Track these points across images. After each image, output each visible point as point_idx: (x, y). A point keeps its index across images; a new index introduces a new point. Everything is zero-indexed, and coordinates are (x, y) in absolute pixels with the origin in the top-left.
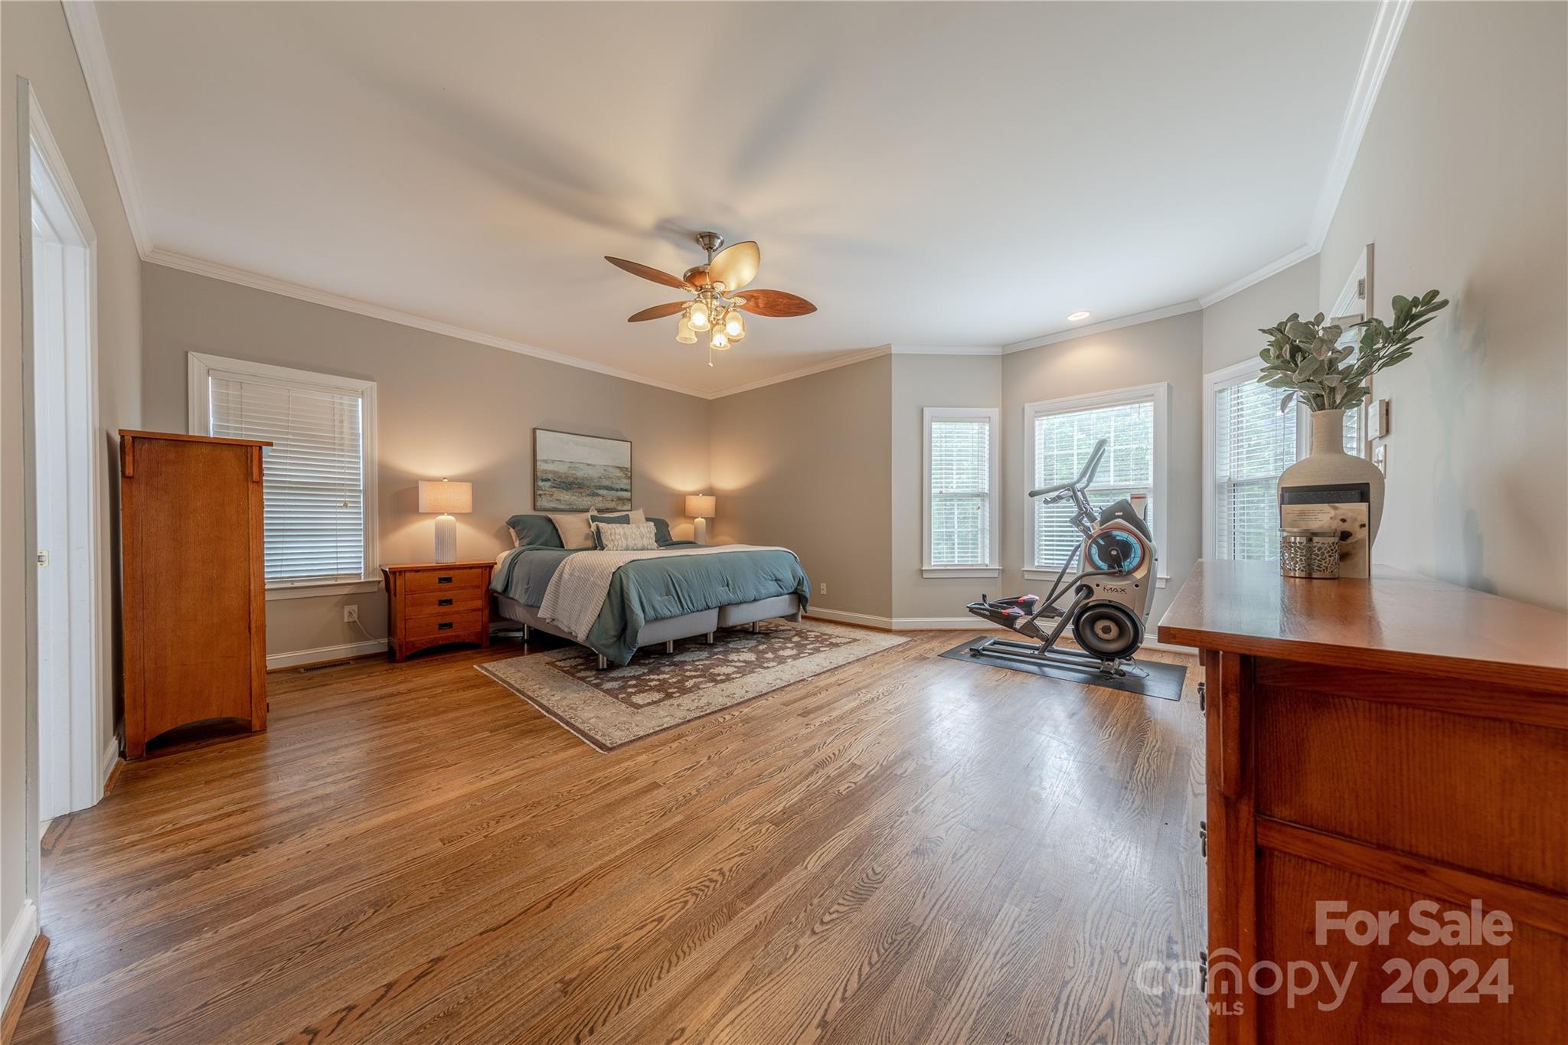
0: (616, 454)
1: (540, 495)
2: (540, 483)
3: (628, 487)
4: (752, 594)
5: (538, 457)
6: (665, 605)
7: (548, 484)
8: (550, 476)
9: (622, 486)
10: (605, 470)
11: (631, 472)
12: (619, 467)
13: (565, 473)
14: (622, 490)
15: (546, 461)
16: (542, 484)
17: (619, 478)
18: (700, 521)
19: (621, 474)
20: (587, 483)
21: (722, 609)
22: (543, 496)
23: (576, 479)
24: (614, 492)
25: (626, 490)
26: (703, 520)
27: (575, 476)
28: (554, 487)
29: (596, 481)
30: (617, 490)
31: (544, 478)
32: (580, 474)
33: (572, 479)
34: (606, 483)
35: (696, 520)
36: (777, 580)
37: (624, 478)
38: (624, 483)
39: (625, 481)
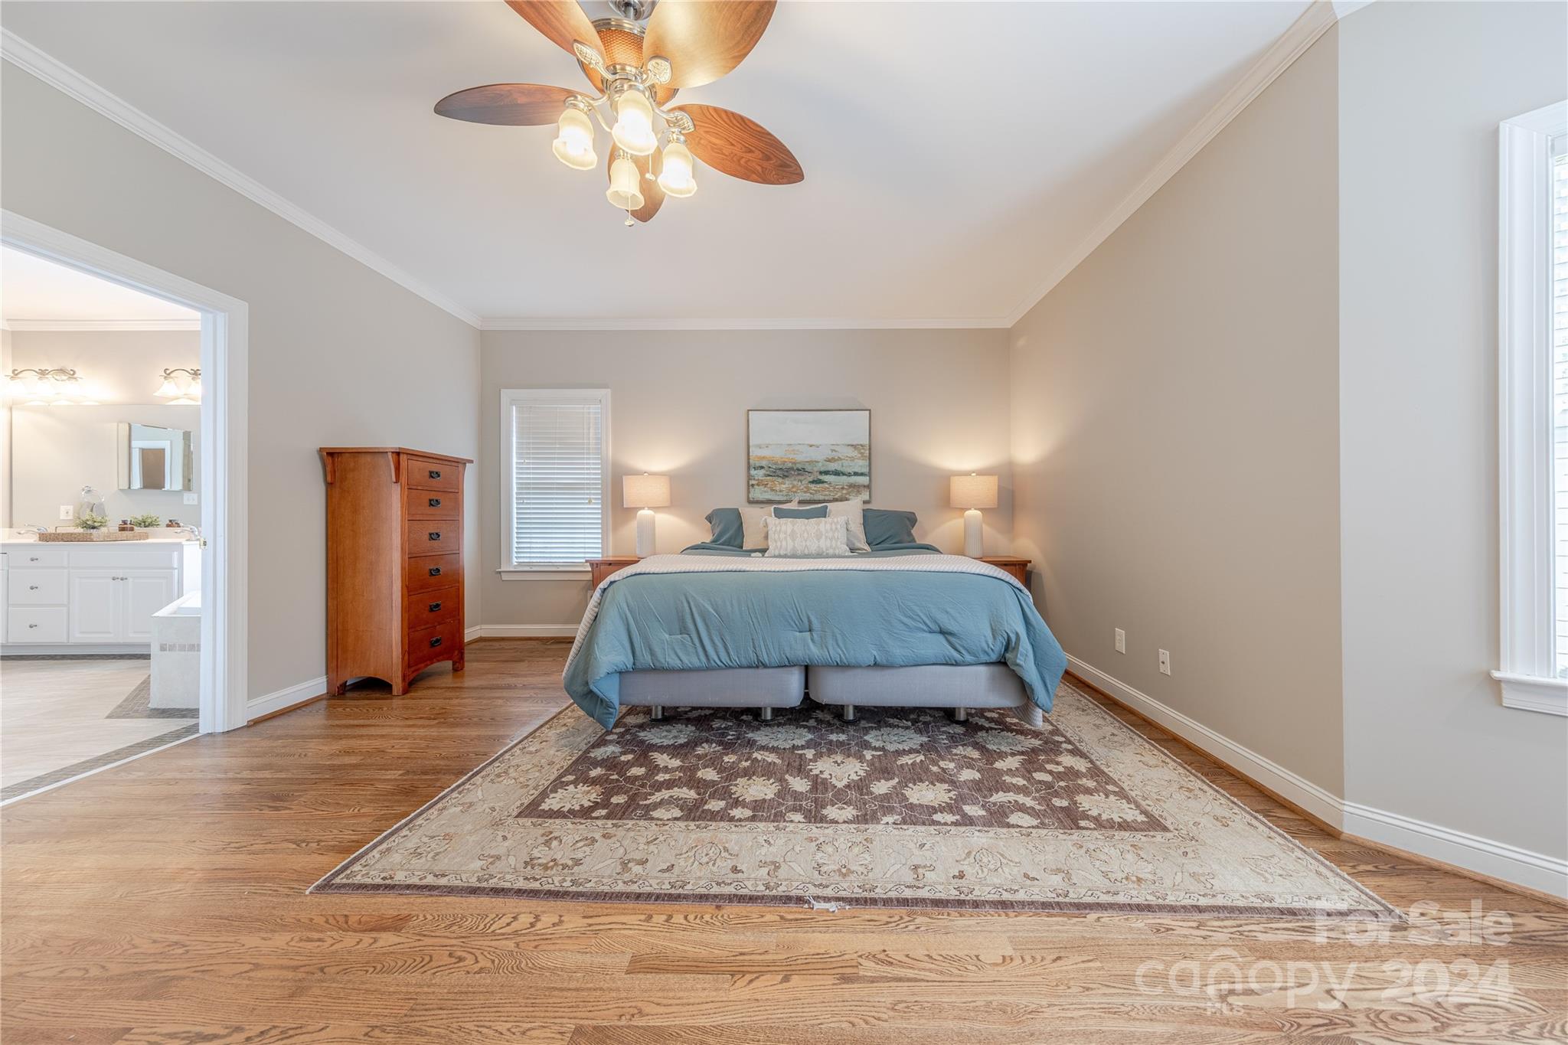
0: (851, 428)
1: (753, 485)
2: (753, 472)
3: (866, 470)
4: (868, 652)
5: (751, 444)
6: (674, 649)
7: (762, 472)
8: (764, 463)
9: (857, 470)
10: (833, 450)
11: (870, 449)
12: (852, 446)
13: (782, 458)
14: (856, 474)
15: (760, 447)
16: (756, 472)
17: (852, 459)
18: (973, 513)
19: (855, 454)
20: (808, 468)
21: (808, 671)
22: (756, 487)
23: (795, 463)
24: (845, 477)
25: (862, 474)
26: (979, 512)
27: (793, 461)
28: (769, 476)
29: (820, 464)
30: (849, 475)
31: (757, 465)
32: (799, 458)
33: (790, 465)
34: (832, 467)
35: (968, 513)
36: (943, 632)
37: (859, 459)
38: (861, 465)
39: (861, 462)
